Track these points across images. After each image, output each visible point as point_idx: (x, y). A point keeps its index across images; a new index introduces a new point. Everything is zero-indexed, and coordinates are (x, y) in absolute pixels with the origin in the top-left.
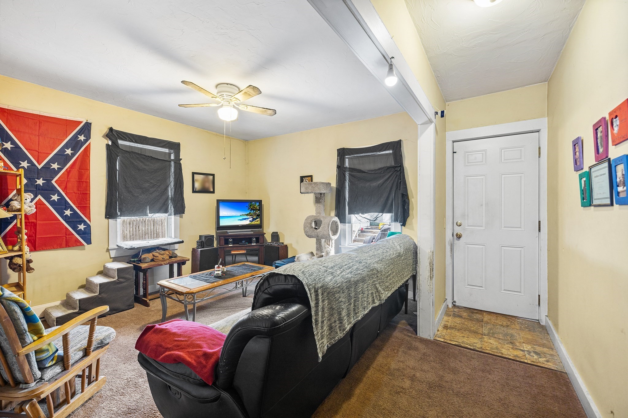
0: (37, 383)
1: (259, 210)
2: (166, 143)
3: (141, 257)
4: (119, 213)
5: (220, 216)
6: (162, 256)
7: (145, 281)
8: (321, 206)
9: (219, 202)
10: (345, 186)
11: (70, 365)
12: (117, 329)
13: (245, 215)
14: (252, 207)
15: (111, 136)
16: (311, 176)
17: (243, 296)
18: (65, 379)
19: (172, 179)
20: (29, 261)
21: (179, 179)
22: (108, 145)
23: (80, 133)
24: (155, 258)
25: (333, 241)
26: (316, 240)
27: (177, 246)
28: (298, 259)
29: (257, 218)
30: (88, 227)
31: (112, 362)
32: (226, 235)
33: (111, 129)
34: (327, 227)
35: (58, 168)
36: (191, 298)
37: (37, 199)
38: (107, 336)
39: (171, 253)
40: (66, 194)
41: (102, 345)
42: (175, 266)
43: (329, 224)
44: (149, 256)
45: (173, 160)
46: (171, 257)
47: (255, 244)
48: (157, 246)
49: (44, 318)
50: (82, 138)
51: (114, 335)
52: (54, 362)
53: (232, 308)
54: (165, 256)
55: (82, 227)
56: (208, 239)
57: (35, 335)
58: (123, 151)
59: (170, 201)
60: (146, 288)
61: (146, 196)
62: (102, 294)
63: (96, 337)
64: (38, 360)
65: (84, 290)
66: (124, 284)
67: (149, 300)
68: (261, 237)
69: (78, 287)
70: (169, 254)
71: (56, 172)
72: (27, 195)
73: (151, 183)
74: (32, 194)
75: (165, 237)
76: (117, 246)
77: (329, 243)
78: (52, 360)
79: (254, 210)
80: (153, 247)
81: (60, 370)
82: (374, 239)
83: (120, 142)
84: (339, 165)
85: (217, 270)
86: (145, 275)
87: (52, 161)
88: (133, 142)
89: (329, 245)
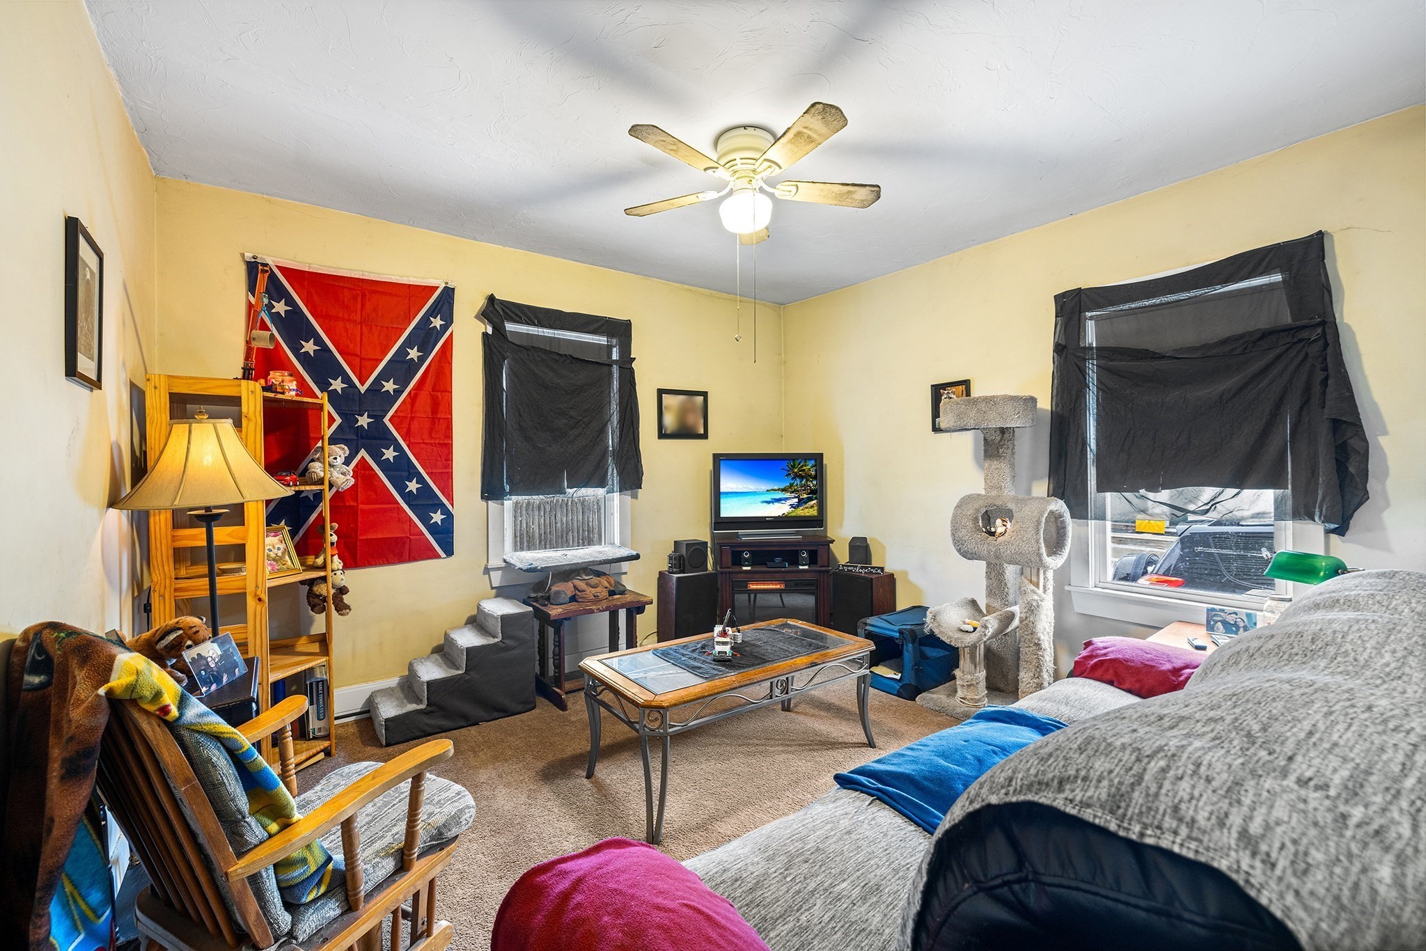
0: (280, 947)
1: (815, 478)
2: (599, 324)
3: (550, 589)
4: (507, 488)
5: (721, 491)
6: (593, 590)
7: (557, 648)
8: (1004, 466)
9: (718, 459)
10: (1083, 404)
11: (362, 899)
12: (497, 764)
13: (778, 490)
14: (796, 470)
15: (491, 315)
16: (966, 383)
17: (783, 710)
18: (347, 939)
19: (614, 407)
20: (342, 591)
21: (629, 406)
22: (485, 335)
23: (433, 312)
24: (579, 593)
25: (1050, 574)
26: (988, 567)
27: (625, 566)
28: (934, 617)
29: (810, 499)
30: (449, 517)
31: (475, 867)
32: (735, 541)
33: (491, 299)
34: (1031, 531)
35: (394, 390)
36: (656, 719)
37: (359, 457)
38: (453, 817)
39: (613, 582)
40: (408, 446)
41: (441, 842)
42: (622, 614)
43: (1039, 522)
44: (566, 588)
45: (616, 362)
46: (612, 593)
47: (806, 567)
48: (585, 565)
49: (368, 711)
50: (437, 322)
51: (468, 815)
52: (323, 889)
53: (756, 741)
54: (599, 589)
55: (437, 517)
56: (694, 550)
57: (274, 820)
58: (515, 347)
59: (610, 459)
60: (560, 664)
61: (562, 447)
62: (472, 673)
63: (430, 815)
64: (283, 885)
65: (440, 660)
66: (515, 652)
67: (566, 693)
68: (821, 550)
69: (430, 650)
70: (607, 585)
71: (391, 398)
72: (338, 450)
73: (571, 417)
74: (346, 448)
75: (601, 544)
76: (505, 561)
77: (1034, 579)
78: (319, 884)
79: (802, 477)
80: (574, 567)
81: (338, 912)
82: (1150, 563)
83: (510, 327)
84: (1063, 342)
85: (719, 642)
86: (557, 632)
87: (384, 376)
88: (534, 325)
89: (1037, 585)
